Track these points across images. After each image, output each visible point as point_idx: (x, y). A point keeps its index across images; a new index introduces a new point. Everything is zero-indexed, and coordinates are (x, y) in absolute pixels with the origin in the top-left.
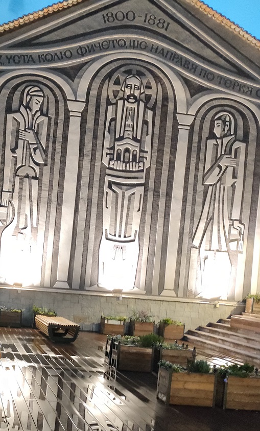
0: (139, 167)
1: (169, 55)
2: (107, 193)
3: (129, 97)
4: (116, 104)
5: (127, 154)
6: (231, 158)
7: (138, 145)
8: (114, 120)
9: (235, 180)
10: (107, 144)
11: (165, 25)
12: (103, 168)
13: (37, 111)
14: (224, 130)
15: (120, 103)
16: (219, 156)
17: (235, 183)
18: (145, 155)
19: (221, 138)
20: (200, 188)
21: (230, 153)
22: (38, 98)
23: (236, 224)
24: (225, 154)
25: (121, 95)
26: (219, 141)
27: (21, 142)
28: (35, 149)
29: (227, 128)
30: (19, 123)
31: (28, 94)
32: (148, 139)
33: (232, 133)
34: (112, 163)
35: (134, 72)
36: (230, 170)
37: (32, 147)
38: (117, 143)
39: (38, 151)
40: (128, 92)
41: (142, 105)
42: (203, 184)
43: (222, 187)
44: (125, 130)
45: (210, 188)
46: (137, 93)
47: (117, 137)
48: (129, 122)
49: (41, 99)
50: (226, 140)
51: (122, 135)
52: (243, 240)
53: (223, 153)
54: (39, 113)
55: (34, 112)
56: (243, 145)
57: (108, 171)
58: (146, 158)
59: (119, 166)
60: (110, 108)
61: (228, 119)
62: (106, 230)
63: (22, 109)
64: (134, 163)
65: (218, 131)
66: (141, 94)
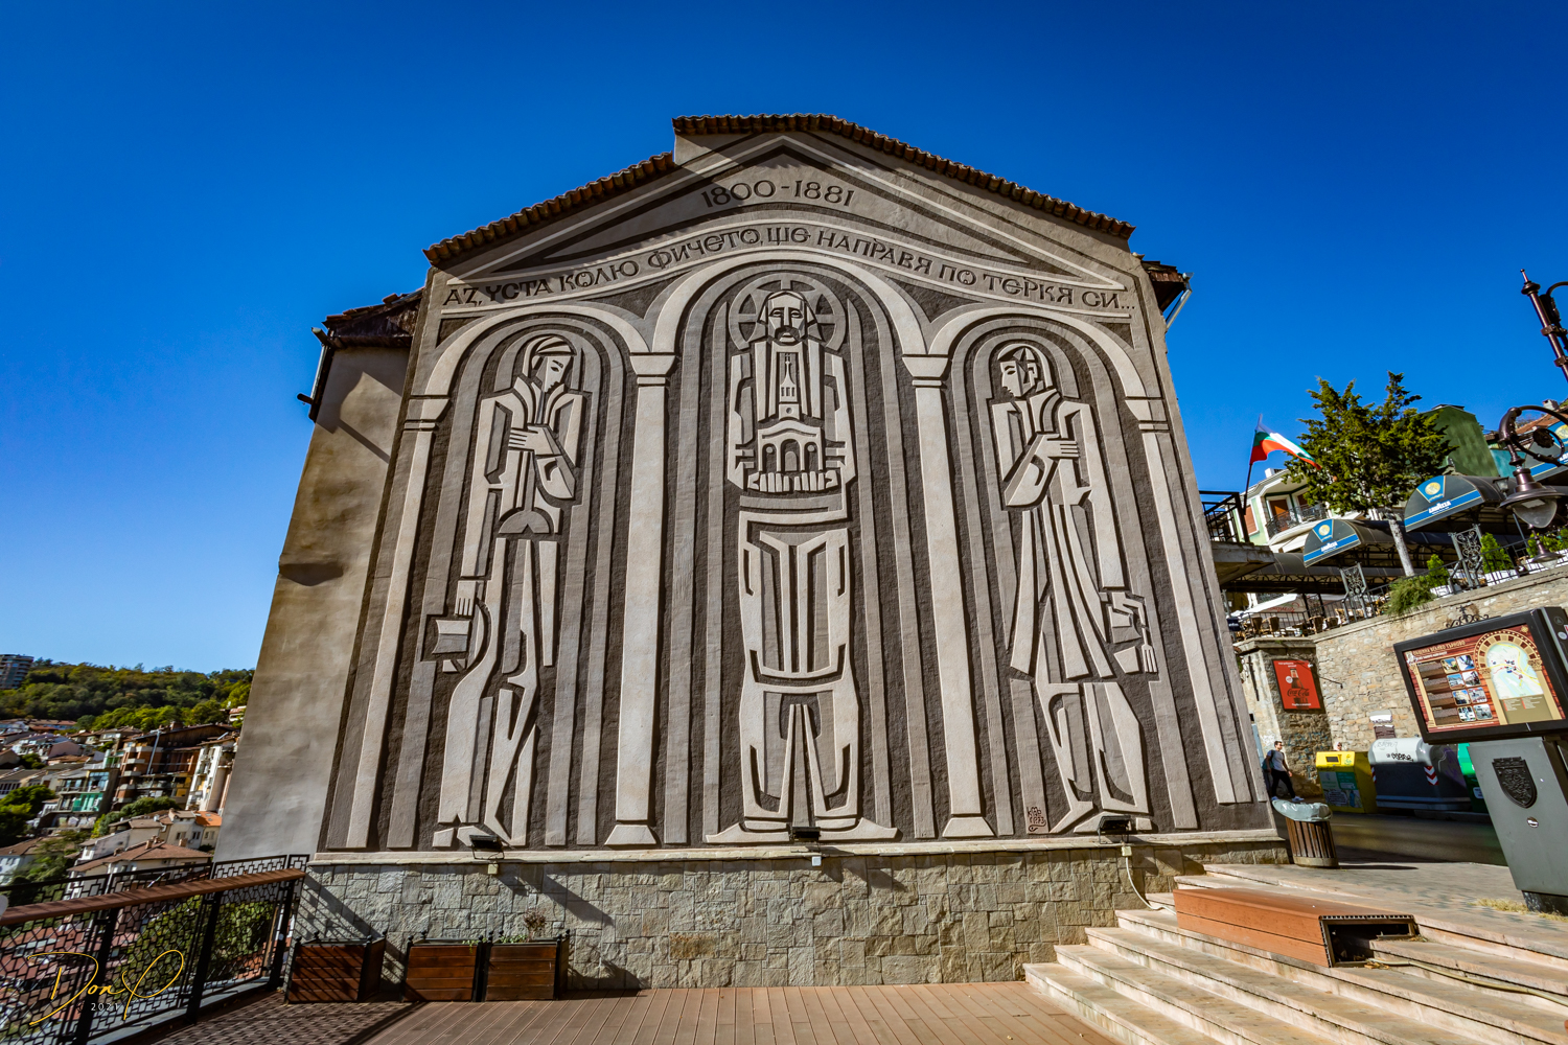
0: (826, 480)
1: (862, 246)
2: (746, 553)
3: (779, 332)
4: (749, 349)
5: (790, 454)
6: (1060, 438)
7: (817, 430)
8: (747, 381)
9: (1084, 490)
10: (735, 436)
11: (844, 196)
12: (730, 494)
13: (556, 385)
14: (1026, 380)
15: (760, 349)
16: (1028, 436)
17: (1086, 495)
18: (838, 452)
19: (1024, 397)
20: (999, 518)
21: (1055, 429)
22: (557, 358)
23: (1119, 599)
24: (1043, 432)
25: (759, 330)
26: (1022, 405)
27: (512, 458)
28: (549, 468)
29: (1032, 376)
30: (508, 414)
31: (533, 354)
32: (840, 417)
33: (1048, 383)
34: (753, 477)
35: (785, 285)
36: (1065, 469)
37: (542, 463)
38: (760, 432)
39: (555, 472)
40: (775, 323)
41: (813, 347)
42: (1003, 507)
43: (1056, 508)
44: (777, 403)
45: (1026, 515)
46: (797, 323)
47: (761, 416)
48: (787, 383)
49: (565, 360)
50: (1036, 402)
51: (772, 412)
52: (1150, 643)
53: (1037, 428)
54: (561, 389)
55: (546, 389)
56: (1084, 409)
57: (744, 500)
58: (842, 458)
59: (775, 482)
60: (736, 360)
61: (1029, 356)
62: (753, 654)
63: (520, 385)
64: (812, 474)
65: (1010, 382)
66: (807, 324)
